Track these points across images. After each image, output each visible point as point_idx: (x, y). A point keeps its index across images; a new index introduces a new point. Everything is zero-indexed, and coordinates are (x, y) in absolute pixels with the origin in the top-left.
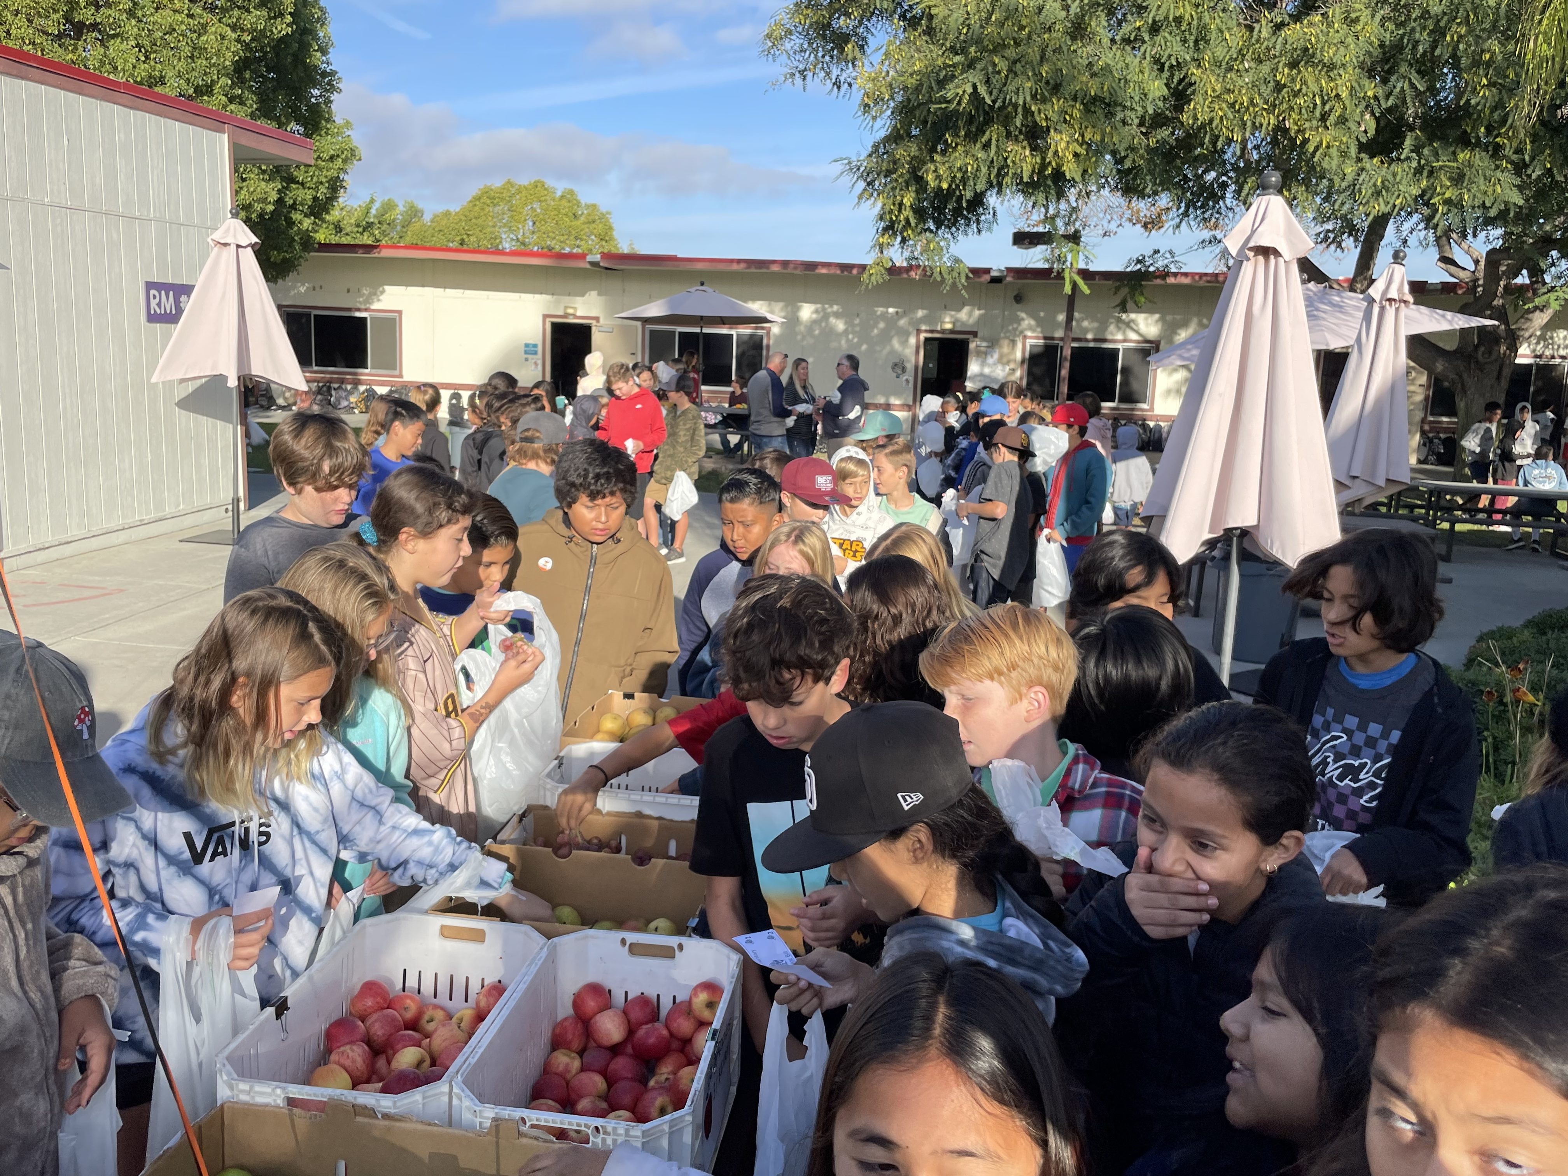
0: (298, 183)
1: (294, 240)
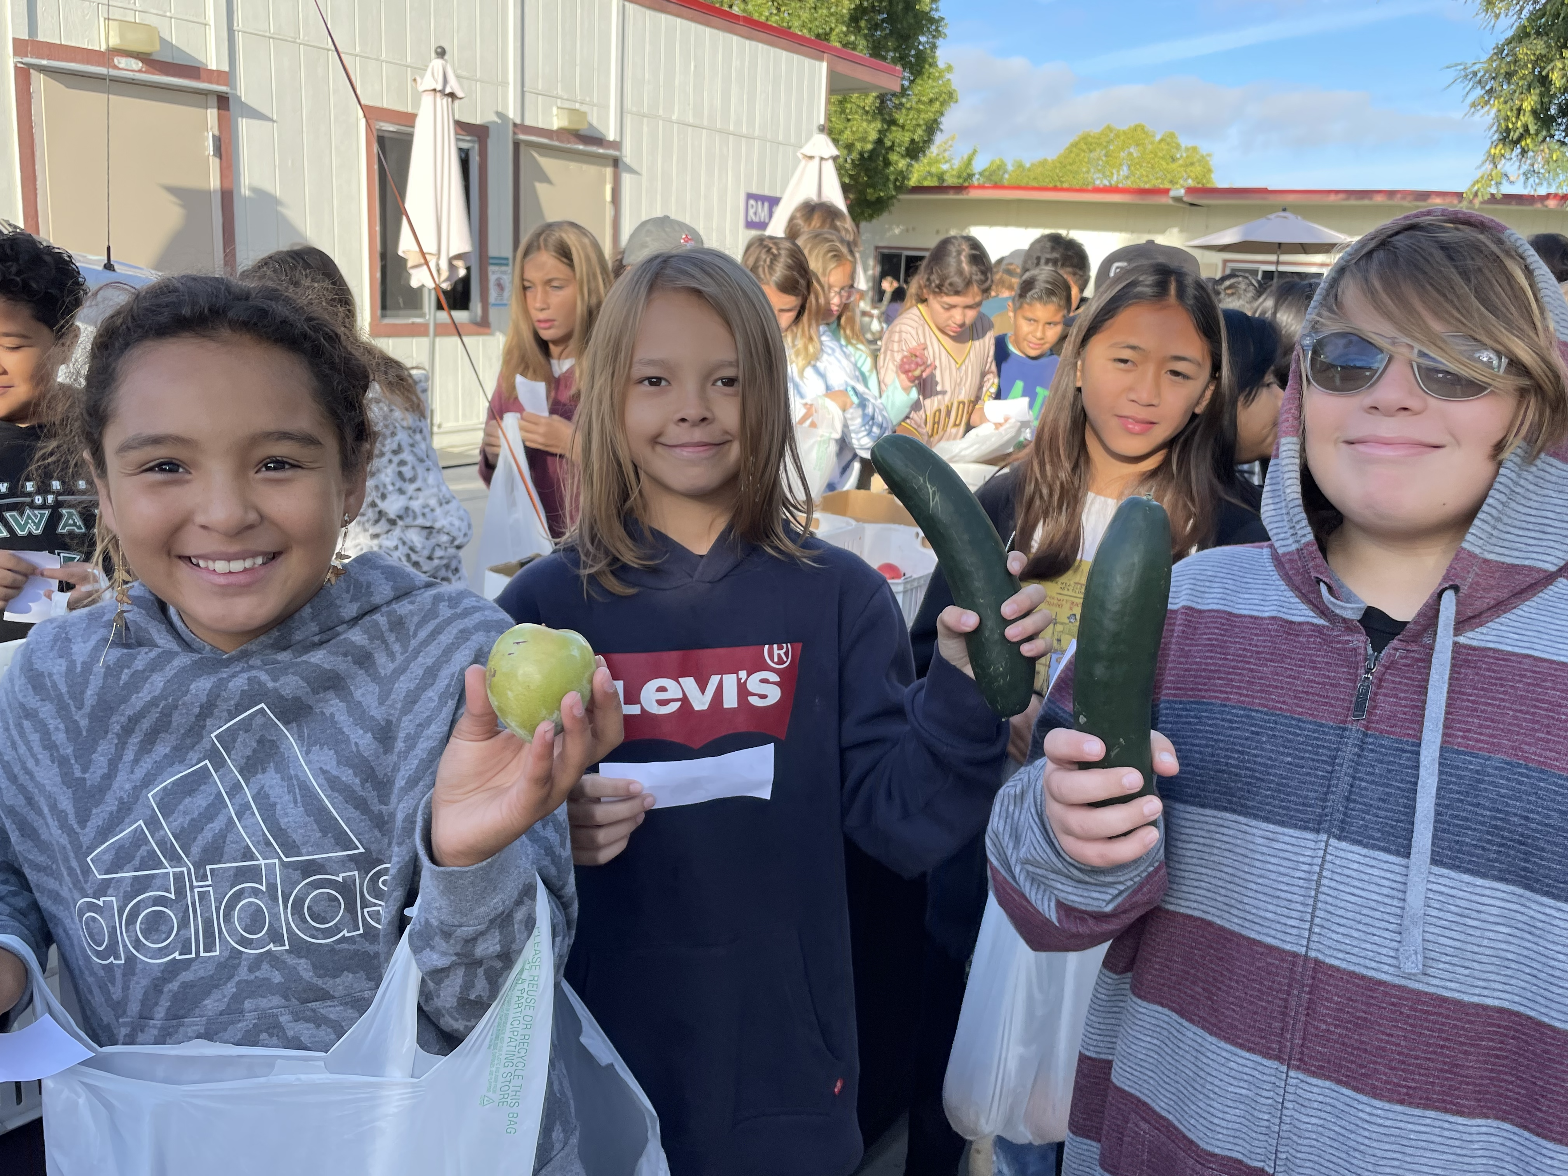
0: (898, 125)
1: (888, 179)
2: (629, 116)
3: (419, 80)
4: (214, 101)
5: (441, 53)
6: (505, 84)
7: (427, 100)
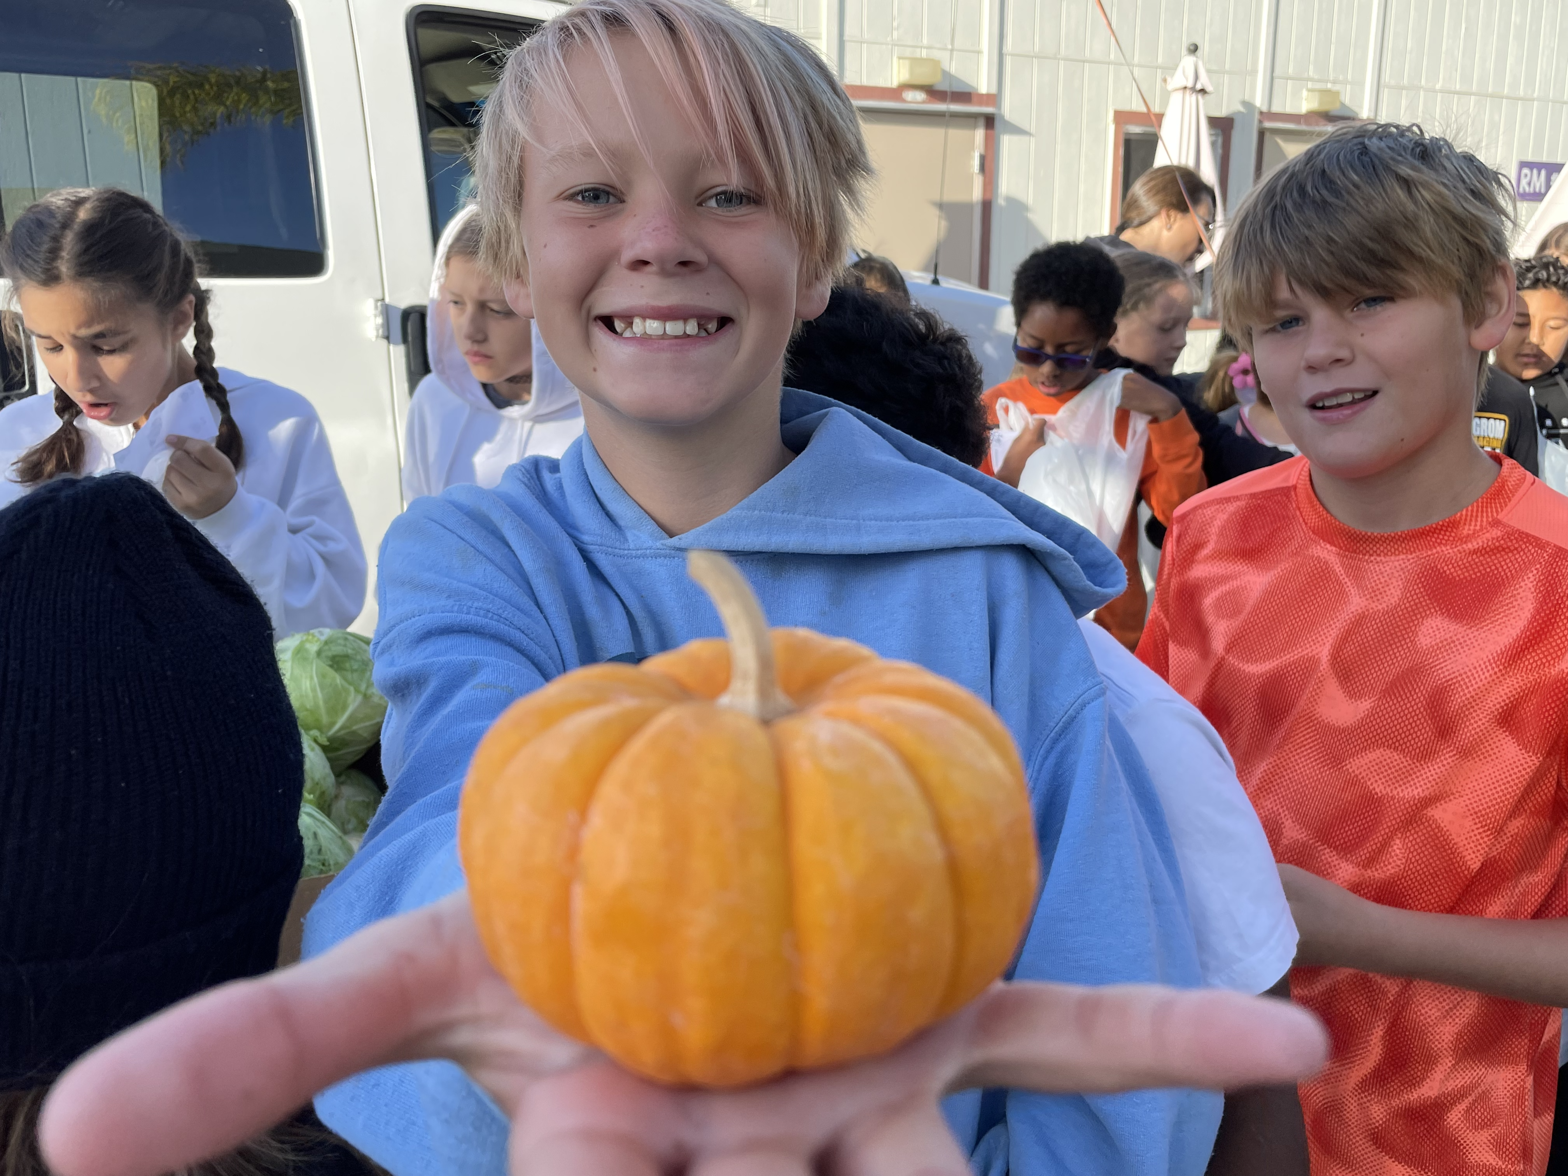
2: (1386, 90)
3: (1169, 79)
4: (982, 122)
5: (1194, 49)
6: (1254, 72)
7: (1176, 99)
